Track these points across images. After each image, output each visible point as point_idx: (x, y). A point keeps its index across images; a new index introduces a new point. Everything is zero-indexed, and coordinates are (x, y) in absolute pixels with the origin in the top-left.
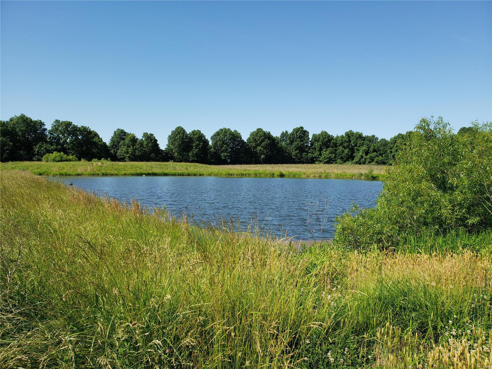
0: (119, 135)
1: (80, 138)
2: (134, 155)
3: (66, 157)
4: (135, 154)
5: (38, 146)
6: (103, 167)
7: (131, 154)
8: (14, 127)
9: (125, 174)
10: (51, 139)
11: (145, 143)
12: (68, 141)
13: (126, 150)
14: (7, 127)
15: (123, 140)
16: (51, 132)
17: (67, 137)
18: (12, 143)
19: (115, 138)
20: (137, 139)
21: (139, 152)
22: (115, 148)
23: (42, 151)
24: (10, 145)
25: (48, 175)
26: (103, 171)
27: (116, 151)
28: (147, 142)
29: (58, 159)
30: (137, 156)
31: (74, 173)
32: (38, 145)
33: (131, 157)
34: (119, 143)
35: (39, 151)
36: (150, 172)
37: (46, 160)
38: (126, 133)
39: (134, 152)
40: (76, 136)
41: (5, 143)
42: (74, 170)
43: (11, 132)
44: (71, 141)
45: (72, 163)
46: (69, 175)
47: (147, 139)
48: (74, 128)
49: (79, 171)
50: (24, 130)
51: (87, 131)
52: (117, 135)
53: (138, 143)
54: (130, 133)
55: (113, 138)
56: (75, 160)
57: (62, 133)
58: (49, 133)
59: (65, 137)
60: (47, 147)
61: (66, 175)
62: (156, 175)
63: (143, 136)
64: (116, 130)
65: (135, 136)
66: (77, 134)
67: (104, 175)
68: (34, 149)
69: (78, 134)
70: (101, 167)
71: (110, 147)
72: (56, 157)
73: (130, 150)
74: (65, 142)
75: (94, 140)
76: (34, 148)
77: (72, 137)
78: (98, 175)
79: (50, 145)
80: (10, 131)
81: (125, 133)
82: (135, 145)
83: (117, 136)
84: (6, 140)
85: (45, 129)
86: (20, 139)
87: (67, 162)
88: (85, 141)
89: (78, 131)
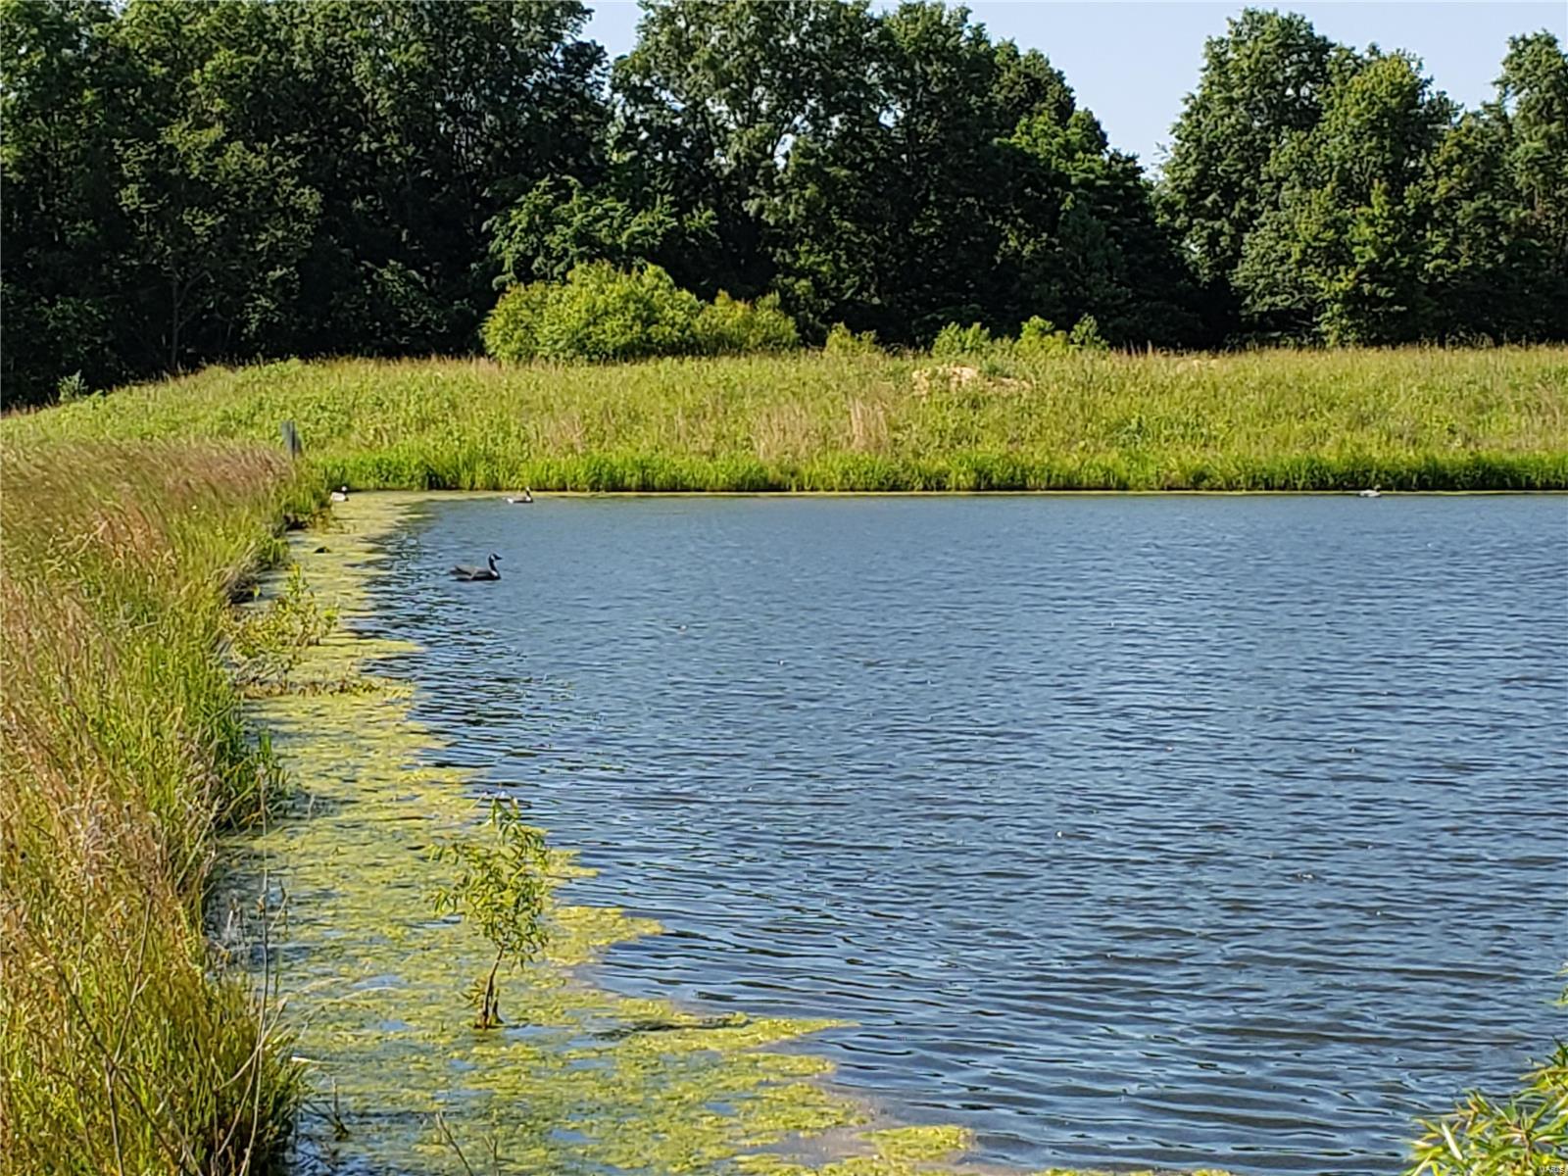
0: (1262, 76)
1: (887, 119)
2: (1404, 282)
3: (681, 317)
4: (1416, 266)
5: (519, 218)
6: (996, 411)
7: (1372, 269)
8: (329, 49)
9: (1198, 480)
10: (633, 139)
11: (1531, 144)
12: (781, 162)
13: (1326, 226)
14: (283, 47)
15: (1294, 127)
16: (635, 79)
17: (769, 117)
18: (318, 197)
19: (1218, 109)
20: (1442, 109)
21: (1456, 240)
22: (1215, 214)
23: (559, 259)
24: (298, 214)
25: (496, 488)
26: (990, 450)
27: (1224, 241)
28: (1548, 136)
29: (613, 331)
30: (1433, 289)
31: (719, 470)
32: (520, 206)
33: (1374, 299)
34: (1255, 154)
35: (531, 260)
36: (1454, 454)
37: (514, 346)
38: (1325, 46)
39: (1405, 246)
40: (858, 105)
41: (267, 195)
42: (719, 437)
43: (313, 89)
44: (808, 153)
45: (726, 366)
46: (676, 486)
47: (1549, 104)
48: (831, 27)
49: (765, 455)
50: (415, 74)
51: (952, 56)
52: (1235, 77)
53: (1447, 150)
54: (1374, 50)
55: (1201, 107)
56: (772, 345)
57: (723, 81)
58: (615, 89)
59: (755, 114)
60: (597, 219)
61: (645, 487)
62: (1517, 486)
63: (1500, 72)
64: (1224, 32)
65: (1423, 76)
66: (860, 84)
67: (992, 488)
68: (493, 247)
69: (869, 88)
70: (975, 405)
71: (1170, 207)
72: (595, 318)
73: (1367, 232)
74: (755, 167)
75: (1019, 140)
76: (491, 235)
77: (813, 117)
78: (937, 483)
79: (620, 200)
80: (306, 84)
81: (1320, 48)
82: (1417, 174)
83: (1236, 93)
84: (272, 167)
85: (586, 56)
86: (381, 151)
87: (689, 364)
88: (936, 153)
89: (871, 53)
